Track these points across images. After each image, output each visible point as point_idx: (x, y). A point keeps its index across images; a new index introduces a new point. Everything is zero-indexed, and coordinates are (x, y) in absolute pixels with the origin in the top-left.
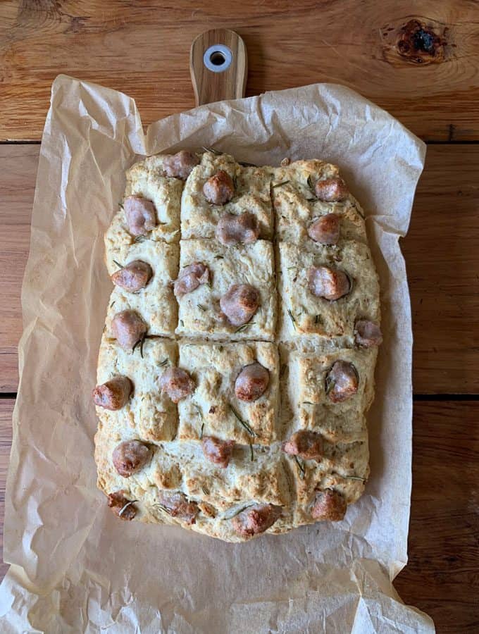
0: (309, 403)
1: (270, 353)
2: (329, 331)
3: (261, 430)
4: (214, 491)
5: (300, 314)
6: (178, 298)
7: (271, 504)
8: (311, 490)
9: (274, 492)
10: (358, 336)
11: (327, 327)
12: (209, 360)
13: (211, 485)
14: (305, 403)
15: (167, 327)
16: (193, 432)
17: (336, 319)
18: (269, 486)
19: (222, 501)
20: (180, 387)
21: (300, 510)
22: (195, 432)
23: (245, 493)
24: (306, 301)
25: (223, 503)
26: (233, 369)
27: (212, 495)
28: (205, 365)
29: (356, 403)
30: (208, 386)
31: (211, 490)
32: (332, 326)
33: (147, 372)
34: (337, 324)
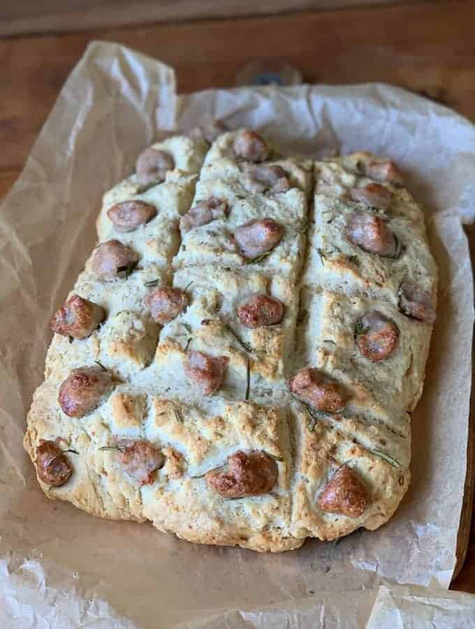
0: (332, 342)
1: (288, 282)
2: (365, 276)
3: (265, 352)
4: (190, 420)
5: (331, 252)
6: (183, 232)
7: (263, 451)
8: (322, 454)
9: (270, 432)
10: (403, 298)
11: (364, 271)
12: (210, 277)
13: (188, 412)
14: (325, 341)
15: (164, 253)
16: (176, 344)
17: (376, 266)
18: (265, 421)
19: (196, 437)
20: (169, 297)
21: (303, 489)
22: (179, 344)
23: (231, 425)
24: (340, 243)
25: (199, 439)
26: (239, 291)
27: (186, 424)
28: (203, 283)
29: (395, 377)
30: (205, 302)
31: (186, 417)
32: (370, 271)
33: (130, 293)
34: (377, 271)
